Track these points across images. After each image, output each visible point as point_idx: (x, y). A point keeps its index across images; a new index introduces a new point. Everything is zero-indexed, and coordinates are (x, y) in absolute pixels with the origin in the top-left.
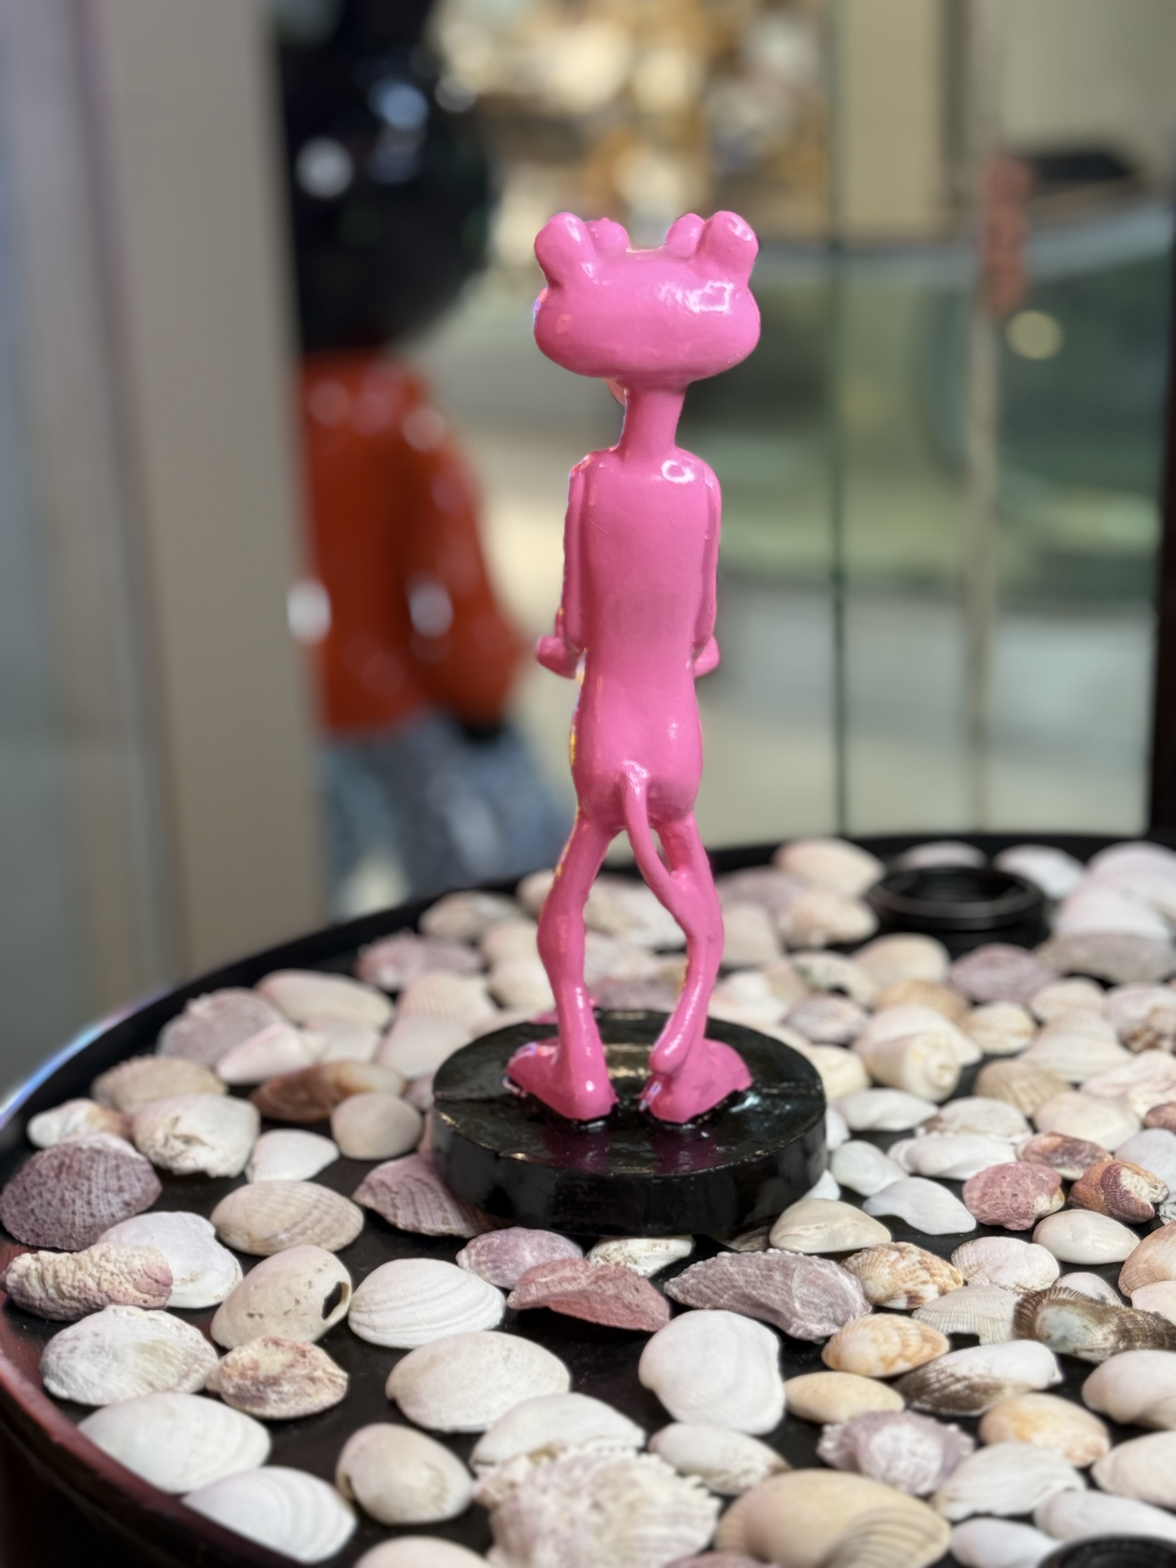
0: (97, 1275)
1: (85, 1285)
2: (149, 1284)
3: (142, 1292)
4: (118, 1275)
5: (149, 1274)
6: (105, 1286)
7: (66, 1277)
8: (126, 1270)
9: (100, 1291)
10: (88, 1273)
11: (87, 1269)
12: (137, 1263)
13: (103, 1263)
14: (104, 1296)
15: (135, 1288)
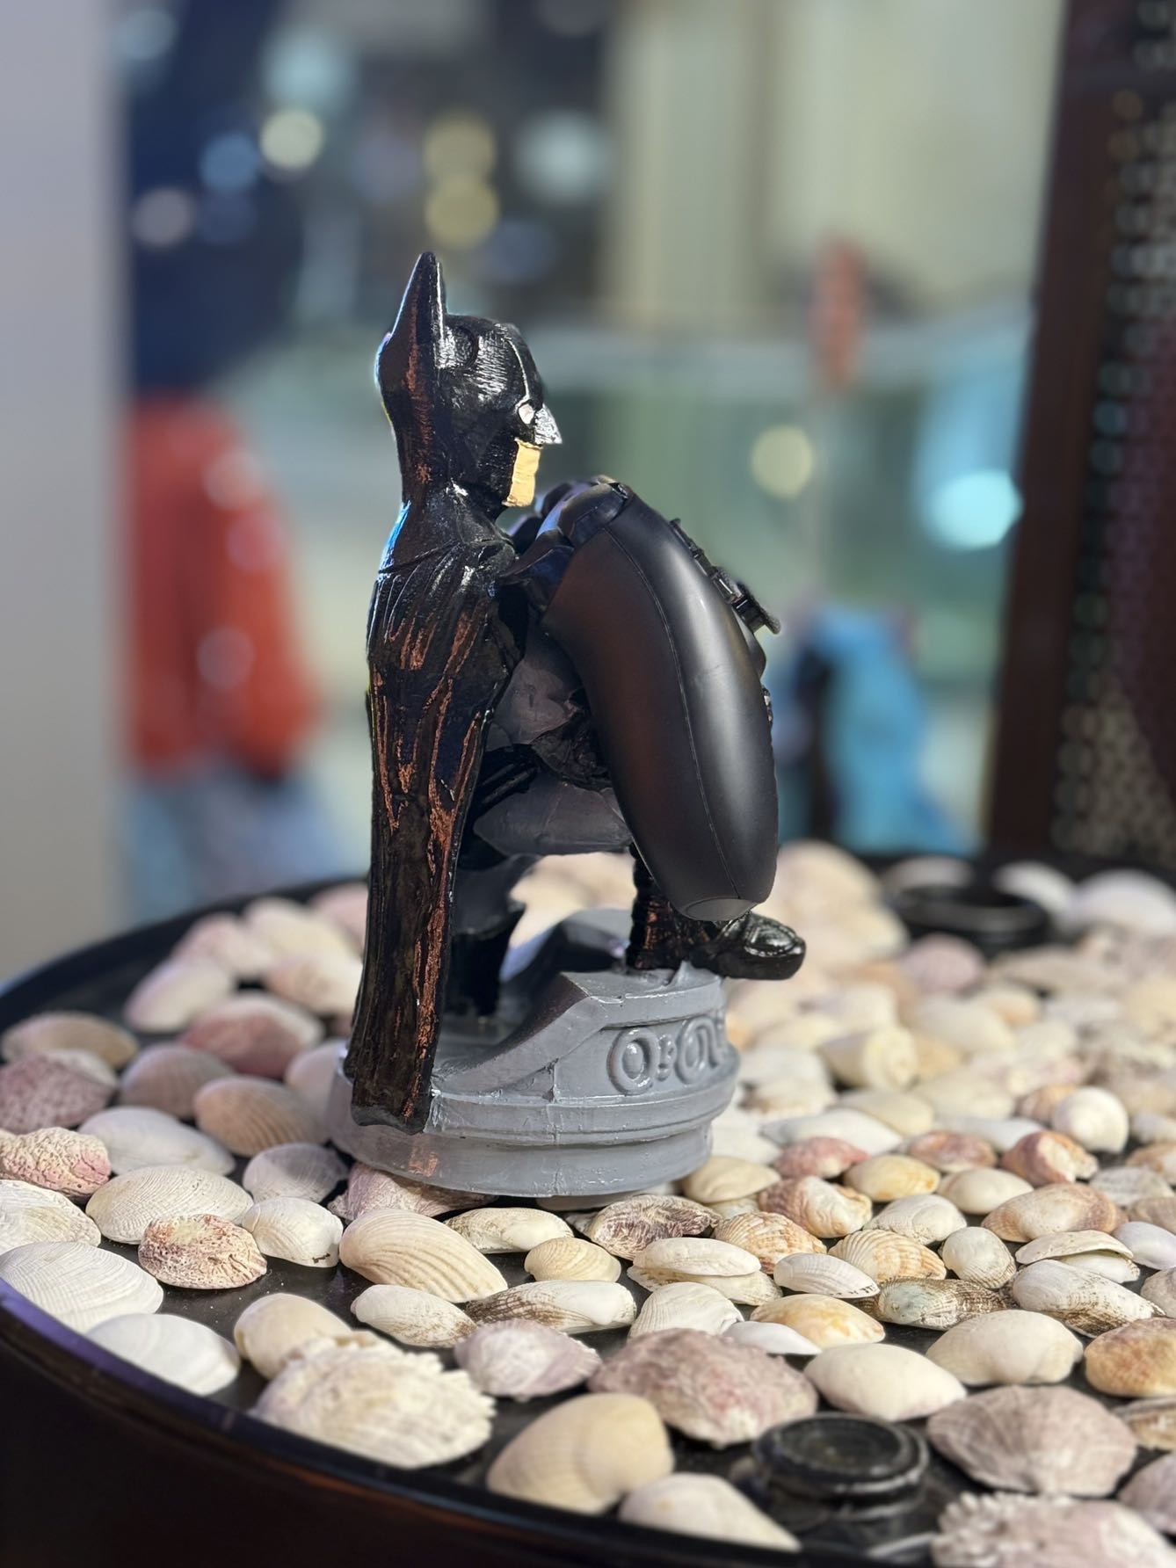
0: (38, 1155)
1: (25, 1163)
2: (84, 1169)
3: (77, 1177)
4: (57, 1157)
5: (86, 1160)
6: (43, 1166)
7: (10, 1153)
8: (65, 1153)
9: (36, 1168)
10: (30, 1150)
11: (30, 1147)
12: (76, 1149)
13: (45, 1144)
14: (40, 1174)
15: (70, 1172)
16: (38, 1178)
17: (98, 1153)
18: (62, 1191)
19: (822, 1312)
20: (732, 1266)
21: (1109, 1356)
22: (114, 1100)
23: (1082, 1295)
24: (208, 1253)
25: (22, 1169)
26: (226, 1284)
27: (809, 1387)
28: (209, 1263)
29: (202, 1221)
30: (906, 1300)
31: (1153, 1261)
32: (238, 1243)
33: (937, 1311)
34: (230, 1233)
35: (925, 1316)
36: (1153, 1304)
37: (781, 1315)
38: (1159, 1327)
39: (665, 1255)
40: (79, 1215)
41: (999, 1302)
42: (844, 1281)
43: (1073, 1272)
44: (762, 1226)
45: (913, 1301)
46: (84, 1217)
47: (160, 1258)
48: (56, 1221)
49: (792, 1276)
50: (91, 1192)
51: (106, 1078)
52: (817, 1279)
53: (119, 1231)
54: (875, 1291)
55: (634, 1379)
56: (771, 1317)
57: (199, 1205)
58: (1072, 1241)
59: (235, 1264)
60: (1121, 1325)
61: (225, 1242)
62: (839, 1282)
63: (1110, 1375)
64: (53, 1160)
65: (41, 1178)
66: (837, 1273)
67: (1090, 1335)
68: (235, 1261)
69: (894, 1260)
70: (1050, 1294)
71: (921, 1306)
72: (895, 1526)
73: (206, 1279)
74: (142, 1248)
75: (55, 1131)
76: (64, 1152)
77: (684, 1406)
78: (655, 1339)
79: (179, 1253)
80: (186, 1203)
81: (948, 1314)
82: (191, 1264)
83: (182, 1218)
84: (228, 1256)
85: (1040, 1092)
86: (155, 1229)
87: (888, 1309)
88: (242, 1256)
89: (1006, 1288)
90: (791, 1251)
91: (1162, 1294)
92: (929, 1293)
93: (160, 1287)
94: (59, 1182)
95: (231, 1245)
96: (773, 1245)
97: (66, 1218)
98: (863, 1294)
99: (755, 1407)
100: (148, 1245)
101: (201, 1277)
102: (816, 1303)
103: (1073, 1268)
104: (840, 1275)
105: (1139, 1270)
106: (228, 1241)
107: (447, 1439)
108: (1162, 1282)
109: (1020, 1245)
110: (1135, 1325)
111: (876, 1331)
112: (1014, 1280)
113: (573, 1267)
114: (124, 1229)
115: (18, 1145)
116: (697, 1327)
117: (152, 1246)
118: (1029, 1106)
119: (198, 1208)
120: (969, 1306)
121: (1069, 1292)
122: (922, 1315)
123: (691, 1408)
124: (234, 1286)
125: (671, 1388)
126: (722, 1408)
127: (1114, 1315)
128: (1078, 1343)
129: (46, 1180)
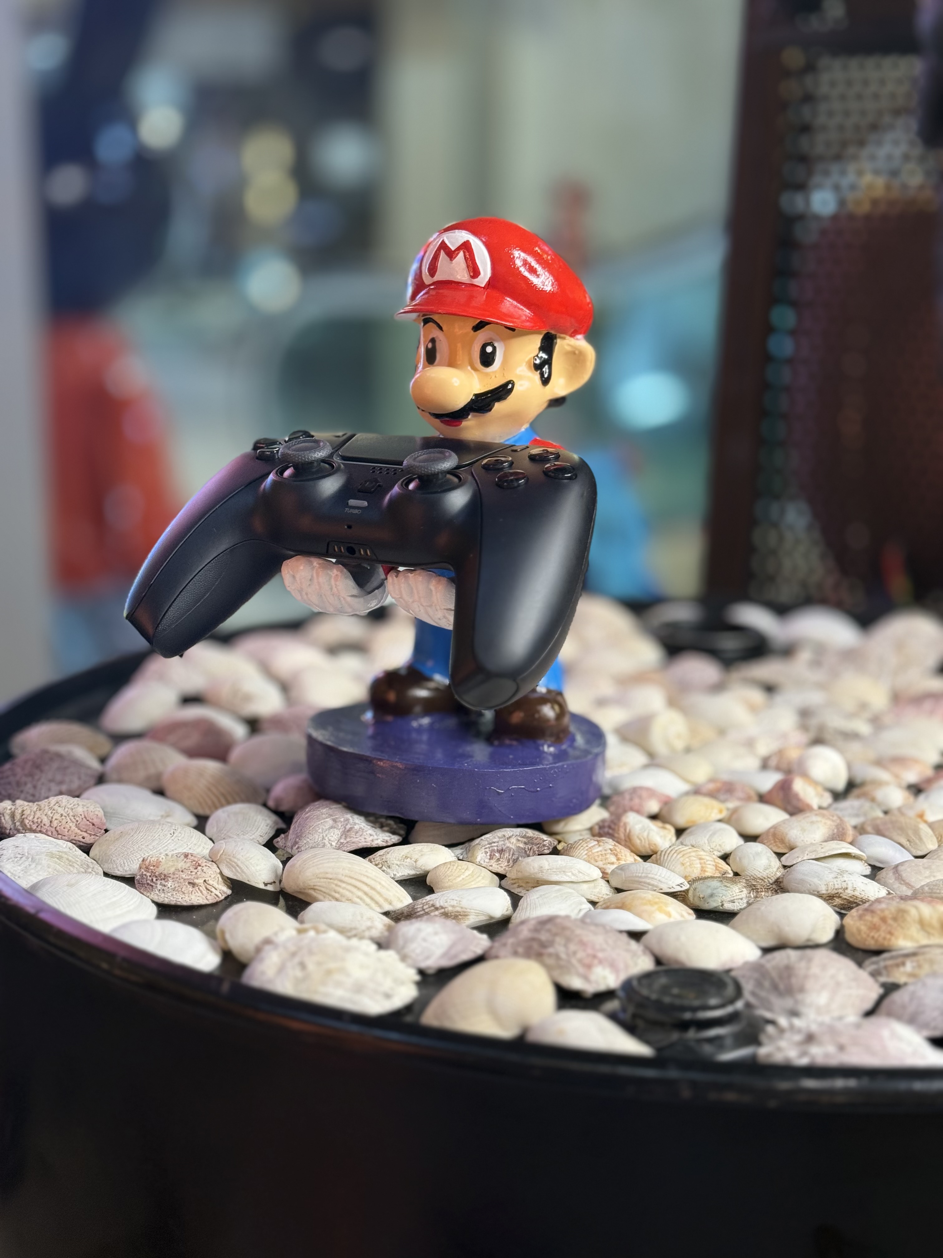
0: (51, 815)
2: (87, 825)
4: (66, 817)
5: (88, 819)
6: (55, 823)
7: (30, 815)
8: (71, 814)
9: (50, 826)
10: (45, 813)
11: (44, 810)
12: (80, 810)
13: (56, 807)
14: (53, 829)
15: (76, 827)
16: (52, 832)
17: (97, 813)
18: (71, 841)
19: (650, 901)
20: (581, 875)
21: (862, 922)
22: (101, 780)
23: (836, 883)
24: (188, 879)
25: (39, 827)
26: (202, 901)
27: (648, 952)
28: (189, 886)
29: (182, 857)
30: (709, 891)
31: (880, 862)
32: (210, 872)
33: (732, 899)
34: (204, 864)
35: (724, 902)
36: (886, 888)
37: (619, 905)
38: (898, 900)
39: (532, 868)
40: (85, 858)
41: (776, 891)
42: (663, 880)
43: (827, 867)
44: (597, 846)
45: (714, 892)
46: (90, 860)
47: (152, 884)
48: (70, 861)
49: (624, 879)
50: (91, 841)
51: (95, 764)
52: (643, 880)
53: (117, 868)
54: (686, 886)
55: (520, 950)
56: (613, 906)
57: (176, 847)
58: (822, 848)
59: (208, 887)
60: (865, 903)
61: (200, 870)
62: (659, 881)
63: (864, 936)
64: (63, 819)
65: (55, 833)
66: (659, 874)
67: (843, 911)
68: (208, 884)
69: (695, 866)
70: (812, 883)
71: (721, 895)
72: (729, 1042)
73: (187, 897)
74: (138, 877)
75: (62, 798)
76: (71, 812)
77: (560, 967)
78: (533, 922)
79: (166, 880)
80: (166, 846)
81: (740, 900)
82: (175, 887)
83: (167, 855)
84: (202, 881)
85: (780, 753)
86: (147, 863)
87: (696, 899)
88: (213, 881)
89: (778, 882)
90: (619, 863)
91: (891, 882)
92: (725, 886)
93: (153, 904)
94: (68, 835)
95: (205, 873)
96: (606, 859)
97: (77, 859)
98: (678, 889)
99: (613, 966)
100: (142, 875)
101: (184, 896)
102: (645, 895)
103: (826, 865)
104: (659, 876)
105: (870, 867)
106: (203, 870)
107: (388, 996)
108: (891, 874)
109: (784, 854)
110: (878, 901)
111: (689, 914)
112: (784, 875)
113: (461, 881)
114: (121, 866)
115: (35, 809)
116: (562, 913)
117: (145, 875)
118: (773, 762)
119: (176, 849)
120: (755, 894)
121: (826, 881)
122: (721, 902)
123: (566, 968)
124: (208, 903)
125: (550, 955)
126: (589, 967)
127: (860, 896)
128: (836, 917)
129: (59, 834)
